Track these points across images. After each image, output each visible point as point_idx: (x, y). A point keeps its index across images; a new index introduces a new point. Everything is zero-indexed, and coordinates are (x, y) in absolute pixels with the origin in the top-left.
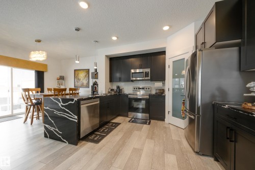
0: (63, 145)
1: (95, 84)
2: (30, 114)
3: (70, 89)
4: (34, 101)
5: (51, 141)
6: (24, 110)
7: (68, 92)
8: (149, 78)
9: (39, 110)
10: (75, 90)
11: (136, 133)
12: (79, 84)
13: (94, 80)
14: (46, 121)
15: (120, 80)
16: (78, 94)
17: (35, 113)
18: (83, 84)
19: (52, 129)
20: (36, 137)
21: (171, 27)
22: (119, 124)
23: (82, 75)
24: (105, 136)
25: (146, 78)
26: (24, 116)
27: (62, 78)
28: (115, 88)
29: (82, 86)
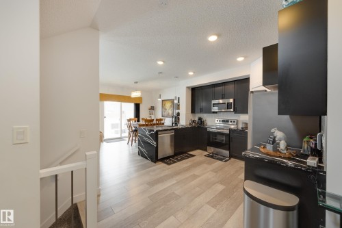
0: (148, 161)
1: (178, 114)
2: (131, 138)
3: (157, 120)
4: (133, 129)
5: (141, 158)
6: (127, 134)
7: (154, 122)
8: (232, 110)
9: (136, 136)
10: (161, 120)
11: (205, 165)
12: (165, 114)
13: (177, 111)
14: (139, 144)
15: (201, 111)
16: (163, 124)
17: (134, 138)
18: (168, 114)
19: (142, 150)
20: (134, 154)
21: (245, 57)
22: (194, 156)
23: (168, 105)
24: (176, 162)
25: (229, 110)
26: (127, 139)
27: (152, 108)
28: (197, 119)
29: (168, 116)
